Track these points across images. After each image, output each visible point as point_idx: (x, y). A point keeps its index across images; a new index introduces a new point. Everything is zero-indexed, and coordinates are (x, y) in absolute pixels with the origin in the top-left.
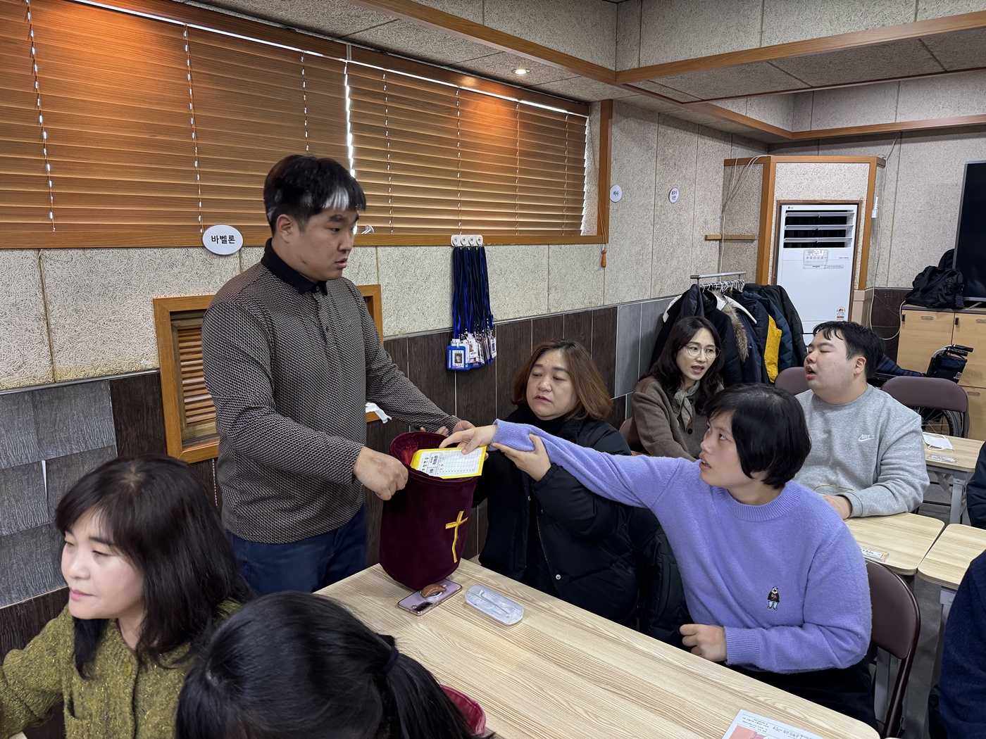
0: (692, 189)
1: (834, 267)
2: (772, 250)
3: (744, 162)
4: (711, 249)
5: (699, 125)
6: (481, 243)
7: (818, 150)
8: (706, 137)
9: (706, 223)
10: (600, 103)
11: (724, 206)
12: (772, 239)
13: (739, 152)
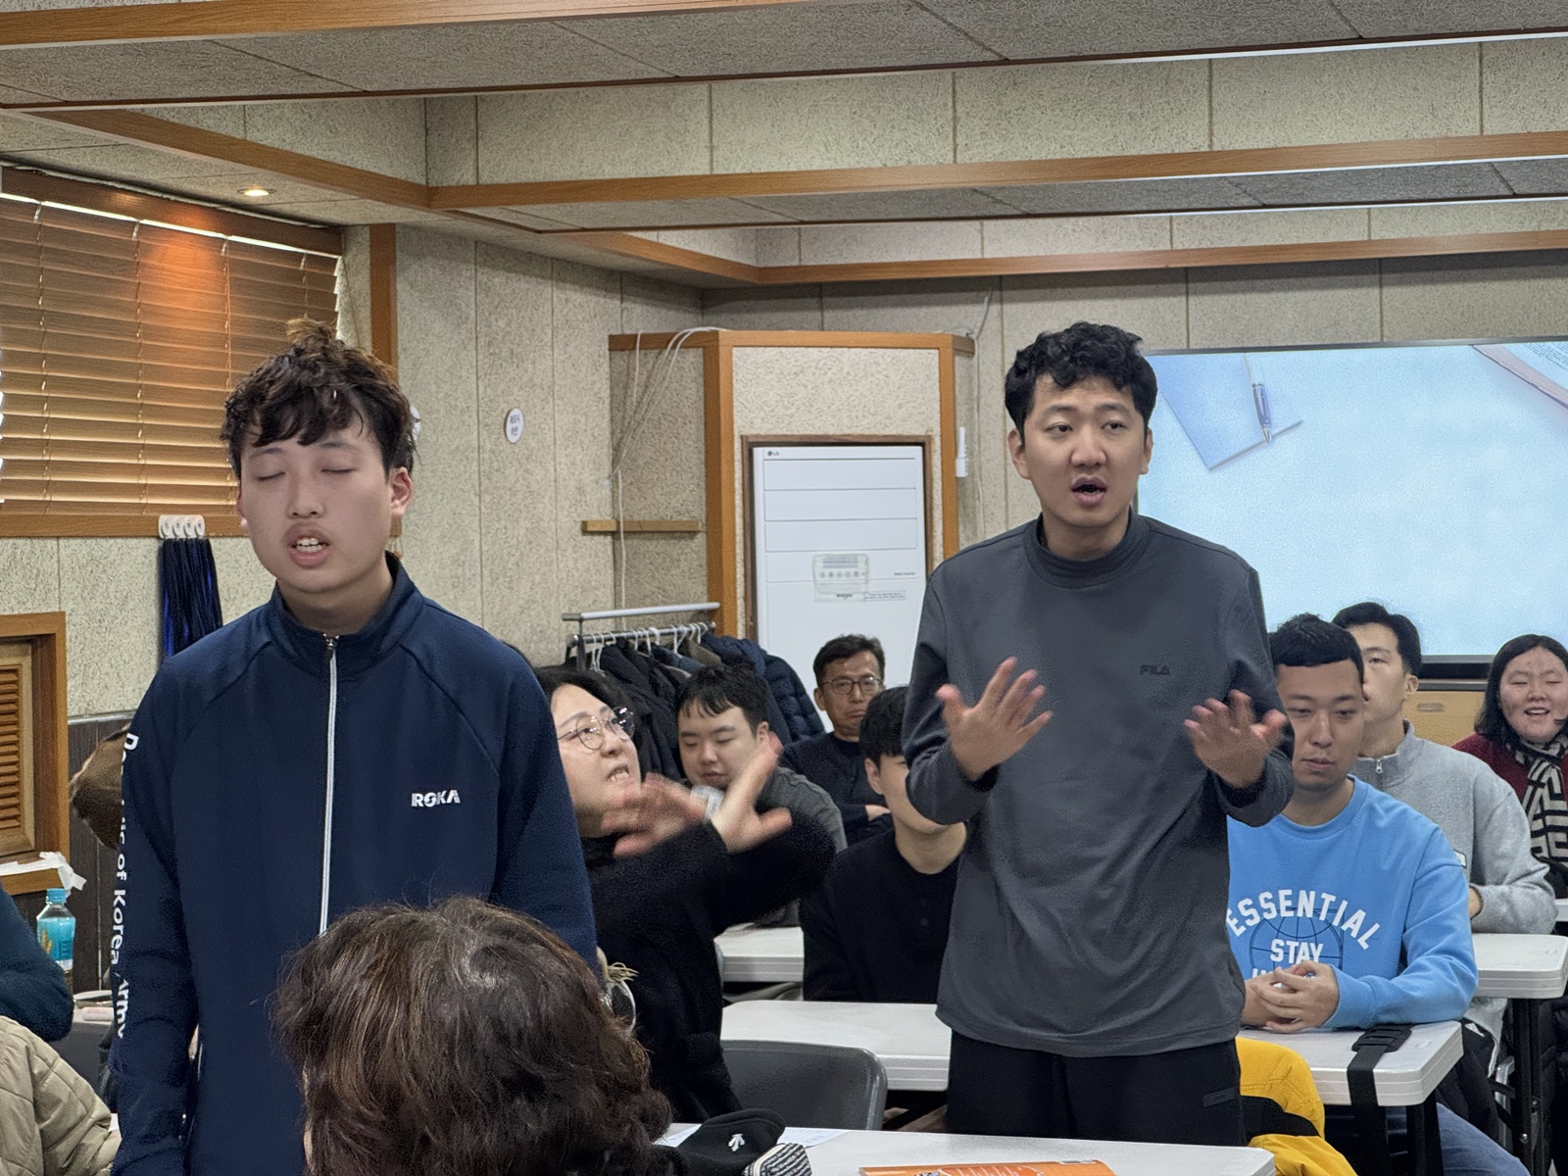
0: (548, 409)
1: (885, 596)
2: (740, 558)
3: (657, 342)
4: (597, 556)
5: (552, 258)
6: (202, 533)
7: (821, 308)
8: (568, 286)
9: (580, 490)
10: (367, 229)
11: (617, 450)
12: (739, 530)
13: (641, 318)
